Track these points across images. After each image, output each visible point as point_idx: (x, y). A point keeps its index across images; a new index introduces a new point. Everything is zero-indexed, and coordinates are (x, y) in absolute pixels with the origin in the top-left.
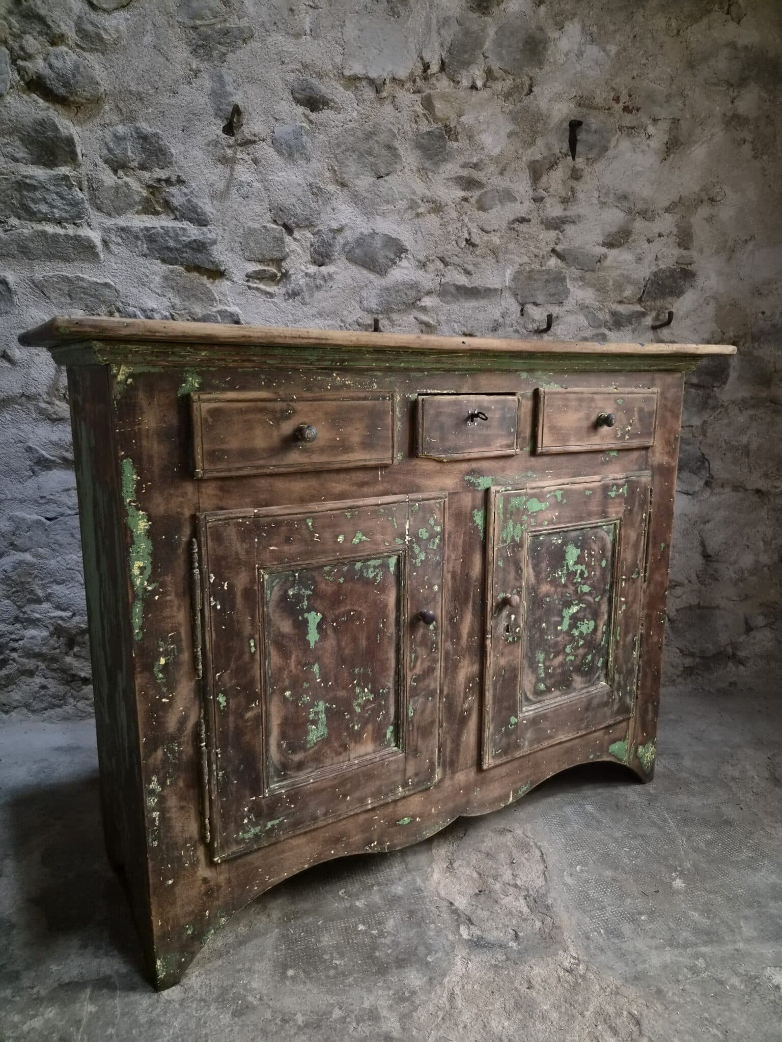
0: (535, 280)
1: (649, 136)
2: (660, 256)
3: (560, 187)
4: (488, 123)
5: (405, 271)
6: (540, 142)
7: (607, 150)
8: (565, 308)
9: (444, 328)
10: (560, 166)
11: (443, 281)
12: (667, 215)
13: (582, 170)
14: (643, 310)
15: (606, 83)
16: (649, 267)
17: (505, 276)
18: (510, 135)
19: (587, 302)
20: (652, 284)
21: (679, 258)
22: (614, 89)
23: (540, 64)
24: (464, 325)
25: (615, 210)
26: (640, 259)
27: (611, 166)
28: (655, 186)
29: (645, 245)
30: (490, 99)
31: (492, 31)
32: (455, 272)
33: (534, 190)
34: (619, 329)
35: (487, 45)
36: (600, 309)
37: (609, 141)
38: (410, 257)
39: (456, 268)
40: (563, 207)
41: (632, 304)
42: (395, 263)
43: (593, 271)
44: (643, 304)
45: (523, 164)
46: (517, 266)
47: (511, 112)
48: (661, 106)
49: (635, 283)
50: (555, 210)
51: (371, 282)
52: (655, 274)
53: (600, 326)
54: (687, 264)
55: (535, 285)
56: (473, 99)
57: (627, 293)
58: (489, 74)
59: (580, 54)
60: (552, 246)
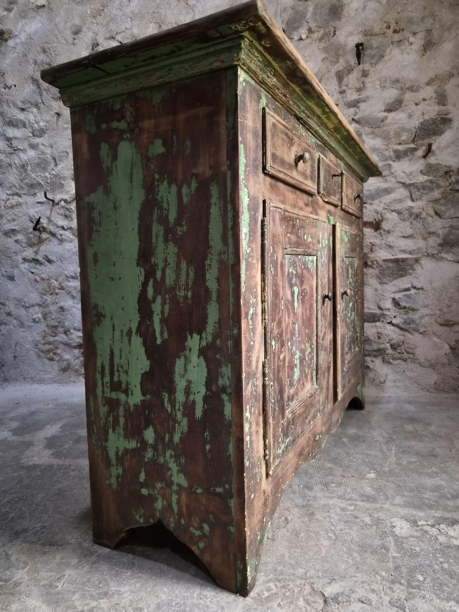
1: (411, 44)
2: (425, 112)
3: (355, 82)
4: (310, 56)
6: (341, 60)
7: (383, 57)
10: (354, 71)
12: (428, 87)
13: (368, 71)
14: (415, 146)
15: (381, 20)
16: (418, 119)
18: (323, 60)
19: (377, 146)
20: (420, 130)
21: (439, 112)
22: (386, 22)
23: (339, 18)
25: (392, 90)
26: (411, 116)
27: (387, 65)
28: (418, 71)
29: (414, 107)
30: (310, 43)
31: (311, 9)
33: (340, 87)
34: (399, 160)
35: (309, 15)
36: (386, 150)
37: (384, 51)
40: (358, 93)
41: (408, 144)
43: (379, 127)
44: (416, 143)
45: (333, 73)
47: (323, 48)
48: (418, 25)
49: (410, 130)
50: (352, 96)
52: (422, 124)
53: (387, 160)
54: (445, 115)
56: (301, 45)
57: (404, 138)
58: (310, 30)
59: (365, 7)
60: (352, 116)
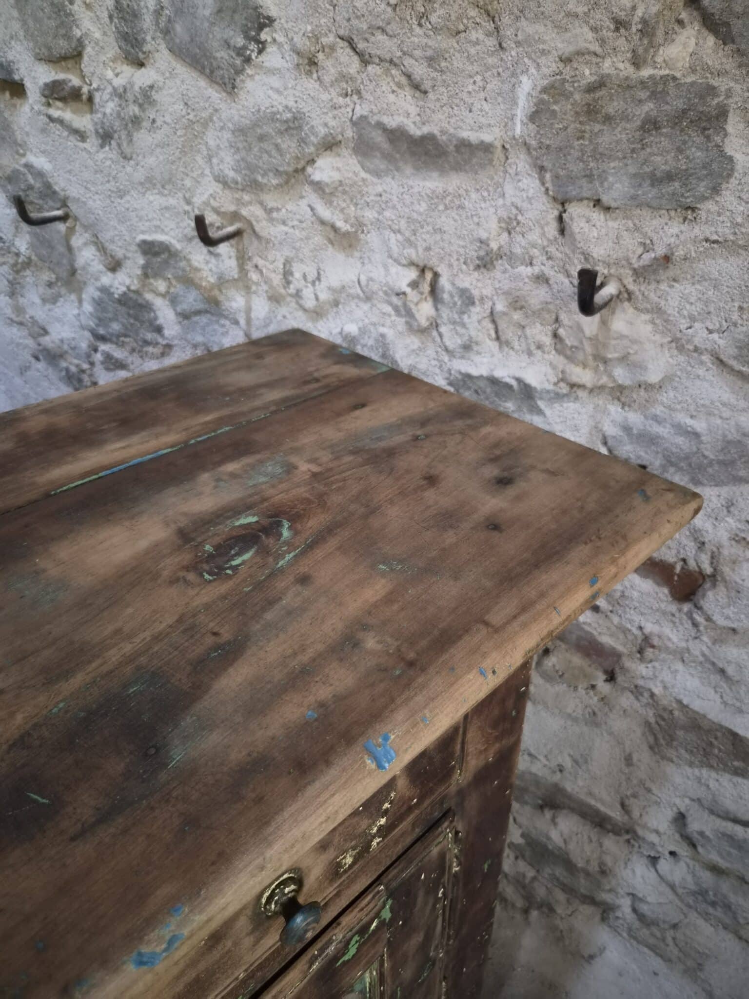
0: (608, 119)
5: (275, 81)
8: (699, 231)
9: (373, 239)
11: (360, 111)
17: (514, 102)
24: (410, 243)
32: (386, 86)
38: (280, 38)
39: (387, 71)
42: (248, 60)
46: (550, 65)
51: (216, 110)
55: (606, 139)
